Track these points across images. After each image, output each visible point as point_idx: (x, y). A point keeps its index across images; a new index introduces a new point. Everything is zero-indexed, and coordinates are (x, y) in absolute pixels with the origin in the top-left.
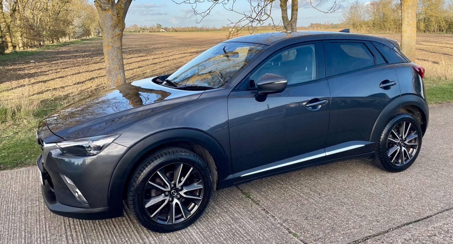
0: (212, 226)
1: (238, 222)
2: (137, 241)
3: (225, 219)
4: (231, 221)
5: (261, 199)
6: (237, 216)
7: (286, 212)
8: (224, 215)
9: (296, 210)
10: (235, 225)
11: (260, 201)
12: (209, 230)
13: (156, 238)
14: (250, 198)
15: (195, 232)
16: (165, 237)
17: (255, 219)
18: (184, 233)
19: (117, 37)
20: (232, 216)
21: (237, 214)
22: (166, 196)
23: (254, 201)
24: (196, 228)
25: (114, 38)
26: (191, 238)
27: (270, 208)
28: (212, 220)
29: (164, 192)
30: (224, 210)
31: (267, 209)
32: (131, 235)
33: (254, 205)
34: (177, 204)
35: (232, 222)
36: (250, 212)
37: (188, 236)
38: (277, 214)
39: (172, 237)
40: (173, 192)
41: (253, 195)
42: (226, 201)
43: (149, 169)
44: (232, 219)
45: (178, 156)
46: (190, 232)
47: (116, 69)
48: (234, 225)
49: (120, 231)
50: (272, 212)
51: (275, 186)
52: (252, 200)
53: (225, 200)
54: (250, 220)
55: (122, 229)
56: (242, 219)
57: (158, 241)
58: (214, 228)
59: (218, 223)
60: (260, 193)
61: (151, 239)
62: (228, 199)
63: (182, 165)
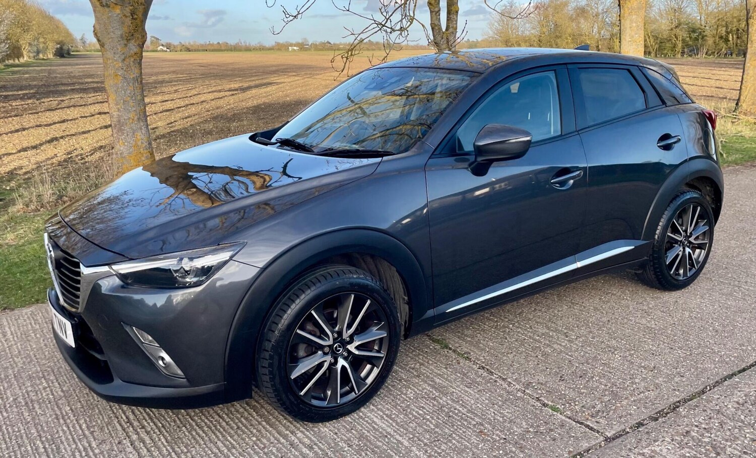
0: (403, 402)
1: (448, 393)
2: (276, 441)
3: (420, 388)
4: (434, 392)
5: (470, 350)
6: (441, 382)
7: (523, 370)
8: (416, 383)
9: (538, 364)
10: (444, 398)
11: (470, 353)
12: (401, 412)
13: (310, 433)
14: (450, 349)
15: (377, 417)
16: (326, 429)
17: (475, 386)
18: (358, 419)
19: (132, 60)
20: (431, 383)
21: (438, 378)
22: (325, 354)
23: (459, 354)
24: (376, 410)
25: (128, 60)
26: (374, 427)
27: (491, 364)
28: (399, 393)
29: (321, 347)
30: (413, 373)
31: (487, 367)
32: (259, 431)
33: (462, 361)
34: (343, 367)
35: (437, 394)
36: (459, 373)
37: (367, 425)
38: (508, 373)
39: (339, 430)
40: (336, 347)
41: (452, 342)
42: (410, 357)
43: (298, 307)
44: (433, 387)
45: (346, 280)
46: (368, 417)
47: (133, 120)
48: (441, 399)
49: (234, 425)
50: (499, 371)
51: (485, 324)
52: (454, 351)
53: (407, 355)
54: (466, 389)
55: (237, 421)
56: (451, 386)
57: (315, 437)
58: (408, 406)
59: (412, 398)
60: (464, 338)
61: (299, 435)
62: (412, 353)
63: (353, 296)
